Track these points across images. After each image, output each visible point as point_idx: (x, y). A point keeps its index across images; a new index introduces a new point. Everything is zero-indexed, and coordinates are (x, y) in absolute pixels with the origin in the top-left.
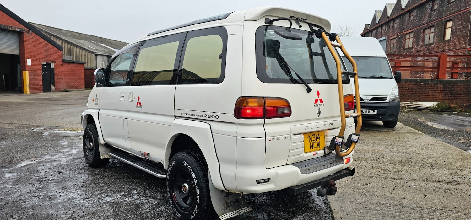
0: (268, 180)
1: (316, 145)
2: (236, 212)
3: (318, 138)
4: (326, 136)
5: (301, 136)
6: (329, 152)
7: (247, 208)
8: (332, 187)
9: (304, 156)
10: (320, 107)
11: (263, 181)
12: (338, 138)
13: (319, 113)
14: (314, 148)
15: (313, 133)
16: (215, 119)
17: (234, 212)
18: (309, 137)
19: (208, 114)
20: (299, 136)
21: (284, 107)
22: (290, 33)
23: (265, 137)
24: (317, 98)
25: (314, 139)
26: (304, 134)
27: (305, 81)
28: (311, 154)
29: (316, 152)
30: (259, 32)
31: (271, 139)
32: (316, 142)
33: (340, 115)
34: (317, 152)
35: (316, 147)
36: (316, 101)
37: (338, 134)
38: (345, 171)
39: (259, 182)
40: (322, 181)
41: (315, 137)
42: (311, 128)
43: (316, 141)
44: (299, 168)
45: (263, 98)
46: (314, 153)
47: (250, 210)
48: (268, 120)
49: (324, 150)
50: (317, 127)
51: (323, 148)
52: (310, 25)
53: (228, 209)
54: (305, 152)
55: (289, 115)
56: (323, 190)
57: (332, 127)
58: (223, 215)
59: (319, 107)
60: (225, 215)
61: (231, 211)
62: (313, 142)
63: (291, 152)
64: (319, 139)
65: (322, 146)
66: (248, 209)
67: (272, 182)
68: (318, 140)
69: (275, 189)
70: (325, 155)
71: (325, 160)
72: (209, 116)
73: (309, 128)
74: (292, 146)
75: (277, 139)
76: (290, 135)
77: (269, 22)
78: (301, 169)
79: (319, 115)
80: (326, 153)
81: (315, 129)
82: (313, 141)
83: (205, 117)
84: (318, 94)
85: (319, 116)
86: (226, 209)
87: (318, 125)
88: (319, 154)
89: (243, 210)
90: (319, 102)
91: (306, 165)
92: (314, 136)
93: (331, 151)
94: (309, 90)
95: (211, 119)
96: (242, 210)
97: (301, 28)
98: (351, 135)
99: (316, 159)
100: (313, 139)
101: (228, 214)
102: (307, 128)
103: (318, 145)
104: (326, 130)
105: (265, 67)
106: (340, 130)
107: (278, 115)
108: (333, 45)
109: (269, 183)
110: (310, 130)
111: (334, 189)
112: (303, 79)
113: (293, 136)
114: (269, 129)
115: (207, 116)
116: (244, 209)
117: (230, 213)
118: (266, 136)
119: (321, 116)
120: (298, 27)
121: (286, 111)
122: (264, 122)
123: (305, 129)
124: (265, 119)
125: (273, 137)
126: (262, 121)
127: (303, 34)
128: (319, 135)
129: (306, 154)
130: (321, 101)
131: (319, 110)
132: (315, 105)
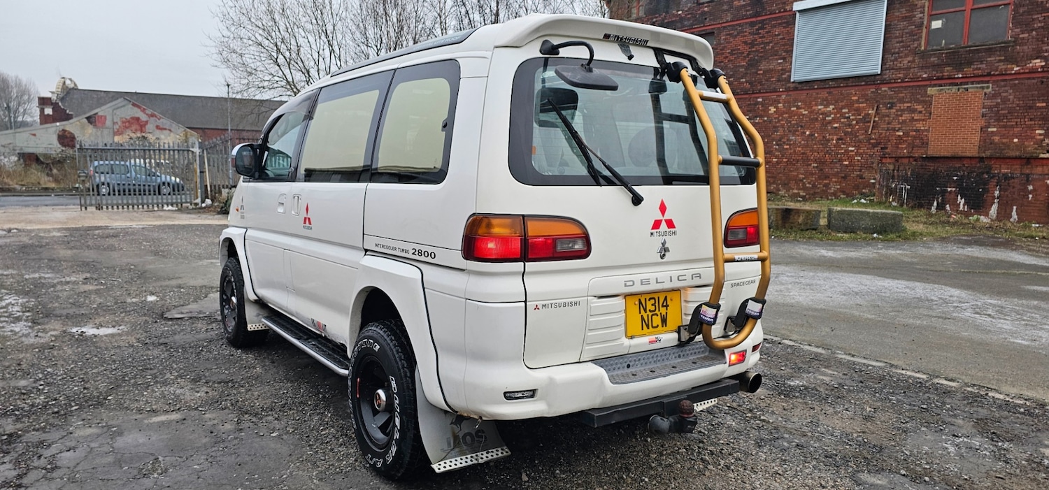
0: (532, 394)
1: (657, 320)
2: (472, 457)
3: (663, 306)
4: (686, 301)
5: (620, 302)
6: (688, 338)
7: (499, 449)
8: (686, 416)
9: (624, 345)
10: (667, 238)
11: (520, 395)
12: (707, 308)
13: (664, 250)
14: (653, 327)
15: (652, 295)
16: (429, 259)
17: (469, 456)
18: (640, 302)
19: (418, 247)
20: (610, 301)
21: (573, 238)
22: (589, 74)
23: (525, 302)
24: (659, 217)
25: (653, 308)
26: (626, 296)
27: (625, 179)
28: (646, 340)
29: (657, 336)
30: (524, 73)
31: (540, 307)
32: (657, 315)
33: (712, 256)
34: (660, 336)
35: (658, 326)
36: (657, 225)
37: (707, 299)
38: (731, 380)
39: (509, 396)
40: (665, 401)
41: (657, 304)
42: (642, 284)
43: (659, 313)
44: (608, 371)
45: (521, 217)
46: (653, 338)
47: (505, 454)
48: (531, 266)
49: (679, 332)
50: (657, 282)
51: (676, 328)
52: (659, 53)
53: (457, 450)
54: (629, 335)
55: (584, 254)
56: (662, 421)
57: (698, 282)
58: (442, 463)
59: (664, 237)
60: (448, 461)
61: (462, 453)
62: (650, 314)
63: (589, 334)
64: (665, 308)
65: (673, 323)
66: (502, 453)
67: (541, 399)
68: (663, 310)
69: (548, 413)
70: (681, 344)
71: (682, 354)
72: (420, 252)
73: (635, 283)
74: (590, 322)
75: (553, 305)
76: (586, 298)
77: (551, 50)
78: (610, 374)
79: (664, 255)
80: (683, 340)
81: (653, 287)
82: (650, 311)
83: (413, 254)
84: (663, 208)
85: (662, 257)
86: (452, 450)
87: (660, 277)
88: (665, 341)
89: (490, 454)
90: (664, 226)
91: (631, 364)
92: (652, 301)
93: (692, 336)
94: (637, 200)
95: (422, 258)
96: (487, 453)
97: (633, 61)
98: (747, 301)
99: (655, 353)
100: (650, 307)
101: (453, 460)
102: (631, 283)
103: (664, 320)
104: (685, 288)
105: (530, 149)
106: (711, 291)
107: (556, 255)
108: (703, 98)
109: (535, 400)
110: (638, 288)
111: (688, 419)
112: (622, 175)
113: (595, 300)
114: (534, 284)
115: (417, 253)
116: (492, 452)
117: (458, 459)
118: (528, 300)
119: (668, 257)
120: (624, 59)
121: (579, 246)
122: (523, 270)
123: (626, 285)
124: (526, 263)
125: (544, 303)
126: (519, 266)
127: (638, 75)
128: (666, 299)
129: (631, 340)
130: (670, 224)
131: (663, 244)
132: (652, 234)
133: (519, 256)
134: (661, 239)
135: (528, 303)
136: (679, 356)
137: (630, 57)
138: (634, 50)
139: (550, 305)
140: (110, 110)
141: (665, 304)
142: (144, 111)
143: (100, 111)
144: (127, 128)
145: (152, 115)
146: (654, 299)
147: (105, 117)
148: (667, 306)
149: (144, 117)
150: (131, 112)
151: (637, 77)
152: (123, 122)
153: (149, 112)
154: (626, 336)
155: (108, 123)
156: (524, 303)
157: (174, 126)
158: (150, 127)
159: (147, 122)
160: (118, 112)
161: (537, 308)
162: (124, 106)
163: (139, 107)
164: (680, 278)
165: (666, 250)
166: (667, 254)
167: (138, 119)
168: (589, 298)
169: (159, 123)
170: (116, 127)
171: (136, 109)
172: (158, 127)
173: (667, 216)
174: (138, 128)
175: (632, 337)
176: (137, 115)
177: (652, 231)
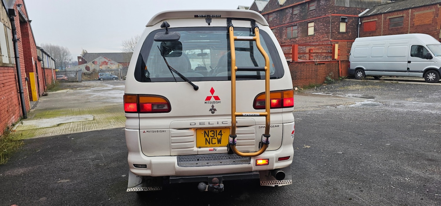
0: (145, 166)
1: (215, 141)
3: (219, 134)
5: (192, 132)
7: (159, 187)
8: (214, 185)
9: (194, 150)
10: (215, 105)
11: (140, 166)
13: (213, 110)
14: (212, 143)
15: (213, 129)
18: (205, 132)
20: (186, 131)
23: (139, 129)
24: (210, 95)
25: (213, 135)
26: (197, 129)
27: (188, 79)
28: (208, 149)
31: (146, 132)
32: (215, 138)
34: (217, 148)
35: (215, 143)
36: (208, 98)
41: (215, 134)
42: (200, 124)
43: (216, 138)
45: (137, 95)
46: (212, 148)
48: (142, 115)
49: (227, 147)
50: (209, 124)
51: (226, 145)
52: (229, 19)
54: (198, 146)
55: (168, 111)
58: (132, 188)
59: (213, 104)
60: (134, 188)
62: (211, 138)
63: (172, 144)
65: (224, 143)
67: (149, 169)
68: (219, 137)
69: (152, 175)
71: (231, 157)
73: (196, 124)
74: (171, 139)
75: (152, 131)
76: (169, 129)
79: (213, 112)
80: (229, 150)
82: (211, 136)
84: (212, 91)
86: (140, 185)
88: (220, 150)
90: (213, 99)
91: (200, 159)
92: (213, 132)
98: (262, 136)
100: (211, 134)
101: (136, 188)
102: (194, 124)
103: (219, 141)
107: (153, 111)
108: (236, 40)
110: (198, 126)
112: (186, 77)
119: (216, 113)
120: (206, 25)
121: (166, 107)
122: (138, 116)
123: (191, 125)
124: (140, 114)
125: (148, 130)
126: (136, 115)
127: (212, 31)
128: (221, 131)
130: (217, 98)
131: (213, 106)
132: (205, 103)
133: (137, 111)
134: (211, 104)
135: (140, 130)
136: (230, 158)
139: (150, 131)
141: (220, 134)
148: (221, 135)
151: (211, 32)
154: (197, 147)
156: (139, 130)
158: (109, 63)
161: (144, 132)
164: (224, 123)
165: (215, 110)
166: (216, 112)
168: (170, 129)
173: (215, 94)
174: (106, 64)
175: (200, 148)
177: (206, 101)
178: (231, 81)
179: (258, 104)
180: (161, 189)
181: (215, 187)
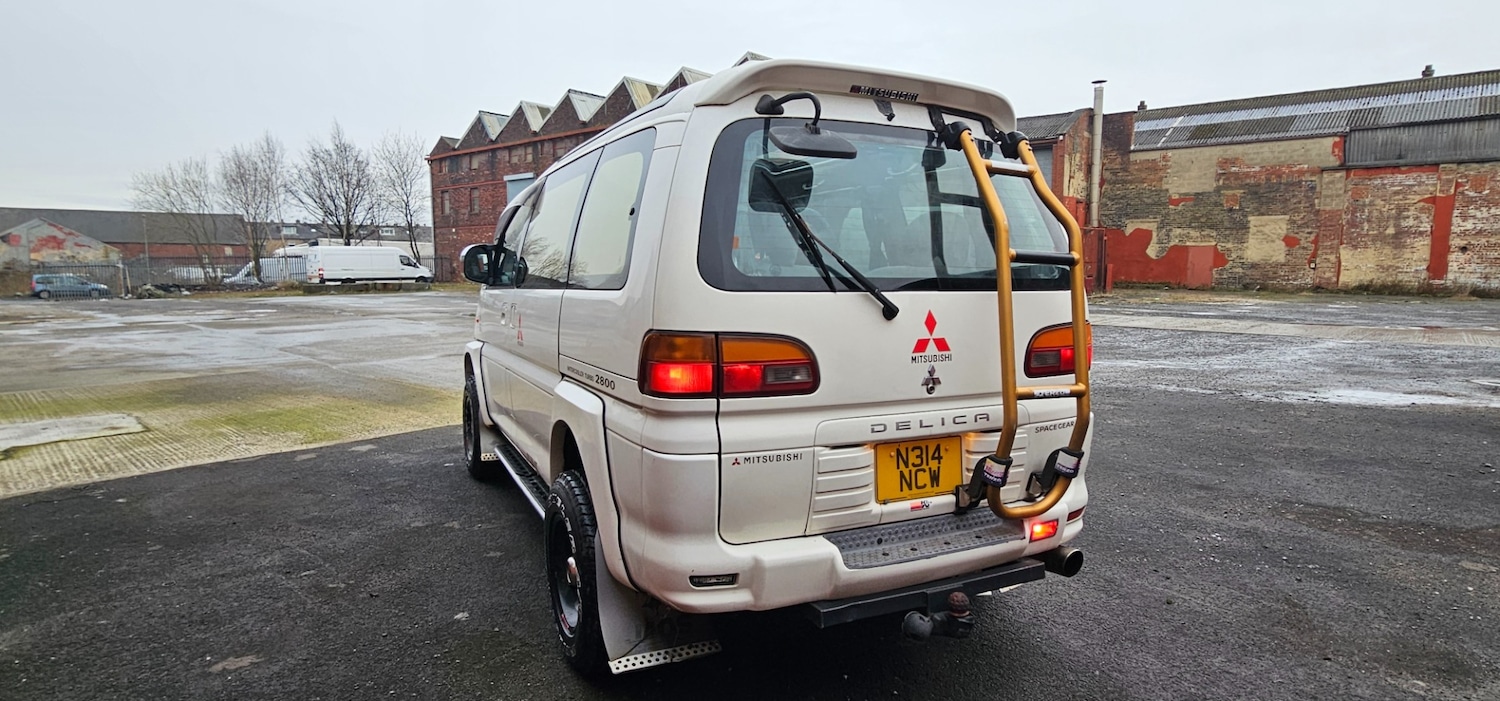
0: (730, 579)
1: (924, 478)
2: (666, 653)
3: (933, 458)
4: (968, 452)
5: (865, 453)
6: (968, 503)
7: (707, 643)
8: (957, 615)
9: (873, 512)
10: (937, 365)
11: (714, 580)
12: (993, 463)
13: (932, 382)
14: (917, 487)
15: (918, 443)
17: (662, 652)
18: (899, 453)
19: (600, 373)
20: (849, 453)
21: (792, 365)
22: (814, 137)
23: (719, 454)
24: (925, 334)
25: (918, 461)
26: (877, 445)
27: (872, 282)
28: (906, 505)
30: (728, 142)
31: (741, 461)
32: (924, 471)
33: (999, 388)
34: (929, 500)
35: (925, 486)
36: (921, 345)
37: (994, 450)
38: (1034, 561)
39: (696, 581)
40: (929, 591)
41: (924, 456)
42: (898, 429)
43: (927, 468)
44: (842, 549)
45: (713, 336)
46: (917, 502)
47: (713, 649)
48: (727, 404)
49: (956, 494)
50: (921, 426)
51: (953, 488)
52: (935, 111)
53: (648, 641)
54: (881, 498)
55: (810, 387)
56: (922, 622)
57: (983, 424)
58: (623, 660)
59: (932, 363)
60: (631, 658)
61: (654, 647)
62: (914, 470)
63: (817, 498)
64: (937, 461)
65: (948, 479)
66: (710, 649)
67: (743, 587)
68: (934, 464)
69: (755, 606)
70: (960, 511)
71: (961, 524)
72: (604, 381)
73: (888, 428)
74: (818, 481)
75: (761, 459)
76: (812, 449)
77: (771, 109)
78: (845, 553)
79: (932, 388)
80: (962, 505)
81: (916, 432)
82: (914, 465)
83: (597, 381)
84: (931, 323)
85: (930, 391)
86: (641, 642)
87: (932, 418)
88: (936, 506)
89: (693, 649)
90: (932, 349)
91: (884, 538)
92: (918, 452)
93: (974, 500)
94: (890, 312)
95: (603, 388)
96: (690, 648)
97: (894, 122)
98: (1056, 453)
99: (922, 523)
100: (913, 458)
101: (639, 656)
102: (882, 428)
103: (935, 478)
104: (966, 433)
105: (730, 242)
106: (999, 439)
107: (768, 389)
108: (992, 171)
109: (735, 588)
110: (892, 434)
111: (960, 620)
112: (865, 276)
113: (827, 451)
114: (732, 430)
115: (600, 380)
116: (697, 646)
117: (647, 655)
118: (723, 451)
119: (938, 392)
120: (881, 119)
121: (801, 376)
122: (716, 409)
123: (873, 431)
124: (721, 400)
125: (747, 455)
126: (710, 404)
127: (900, 140)
128: (938, 448)
129: (883, 506)
130: (942, 345)
131: (931, 372)
132: (914, 359)
133: (710, 391)
134: (927, 367)
135: (723, 456)
136: (958, 528)
137: (890, 117)
138: (896, 108)
139: (756, 460)
140: (25, 229)
141: (936, 455)
142: (60, 229)
143: (14, 231)
144: (43, 245)
145: (70, 234)
146: (920, 448)
147: (20, 237)
148: (939, 458)
149: (60, 235)
150: (47, 231)
151: (898, 143)
152: (39, 240)
153: (67, 230)
154: (877, 501)
155: (24, 241)
156: (717, 456)
157: (94, 243)
159: (64, 240)
160: (34, 231)
161: (736, 462)
162: (39, 226)
163: (55, 226)
164: (957, 420)
165: (936, 381)
166: (937, 388)
167: (54, 238)
168: (816, 448)
169: (78, 240)
170: (32, 245)
171: (52, 228)
172: (77, 245)
173: (938, 333)
175: (885, 503)
176: (54, 234)
177: (914, 355)
178: (996, 293)
179: (1034, 364)
180: (717, 648)
181: (964, 620)
